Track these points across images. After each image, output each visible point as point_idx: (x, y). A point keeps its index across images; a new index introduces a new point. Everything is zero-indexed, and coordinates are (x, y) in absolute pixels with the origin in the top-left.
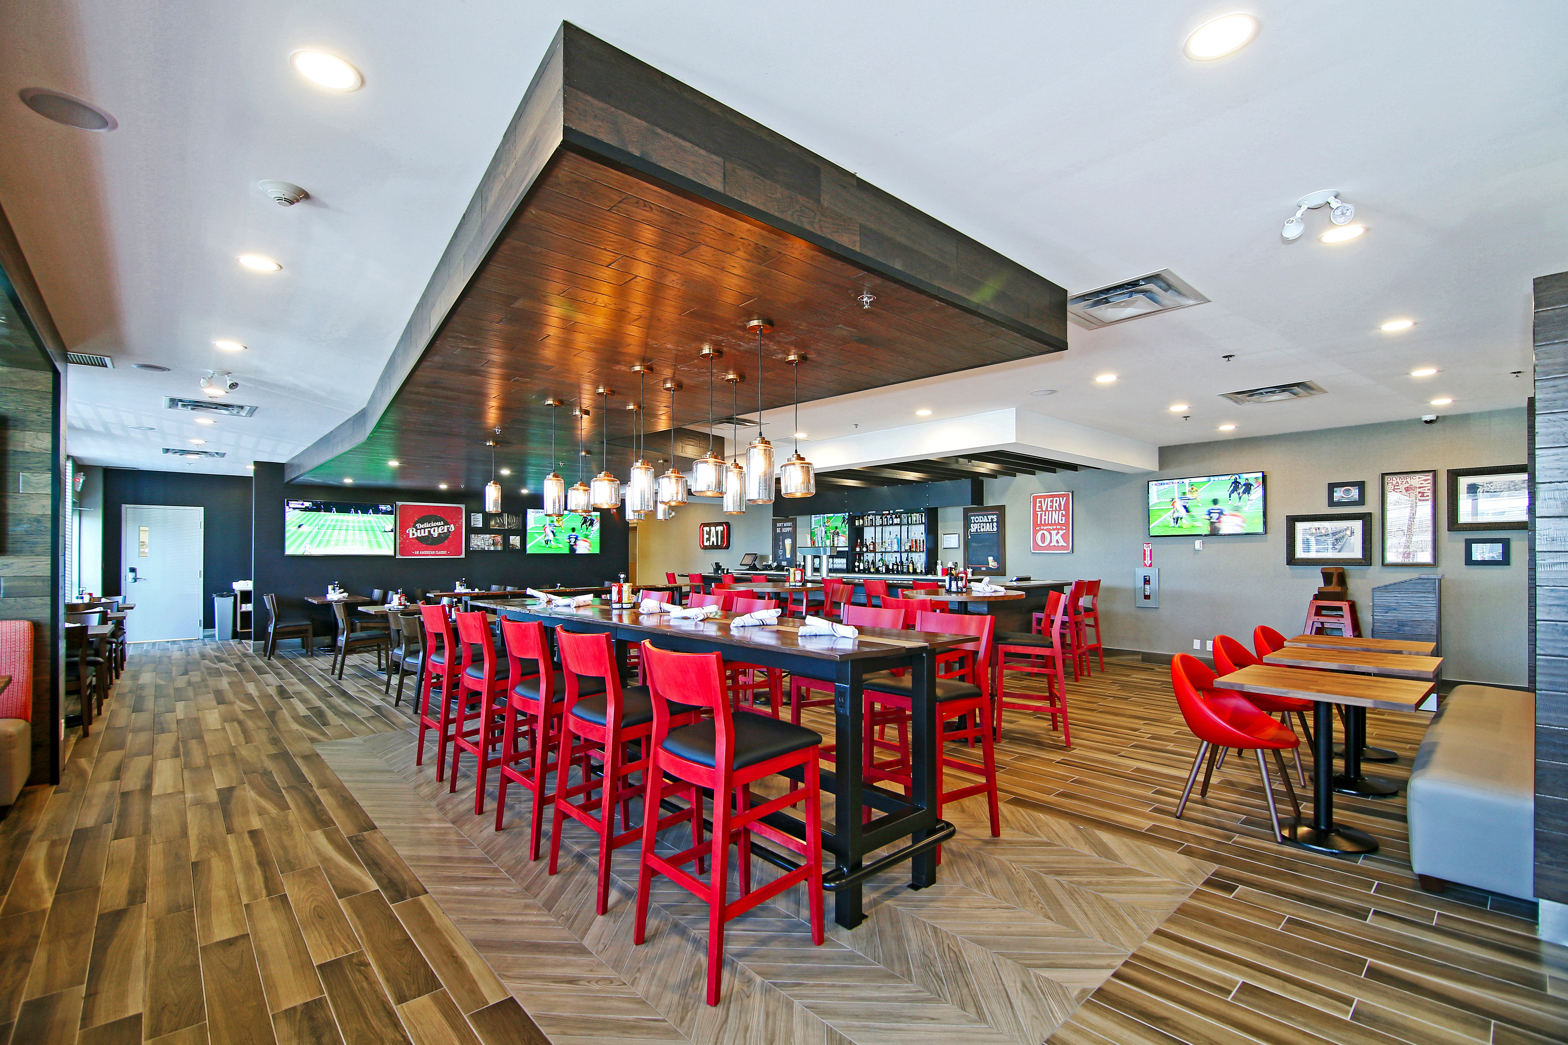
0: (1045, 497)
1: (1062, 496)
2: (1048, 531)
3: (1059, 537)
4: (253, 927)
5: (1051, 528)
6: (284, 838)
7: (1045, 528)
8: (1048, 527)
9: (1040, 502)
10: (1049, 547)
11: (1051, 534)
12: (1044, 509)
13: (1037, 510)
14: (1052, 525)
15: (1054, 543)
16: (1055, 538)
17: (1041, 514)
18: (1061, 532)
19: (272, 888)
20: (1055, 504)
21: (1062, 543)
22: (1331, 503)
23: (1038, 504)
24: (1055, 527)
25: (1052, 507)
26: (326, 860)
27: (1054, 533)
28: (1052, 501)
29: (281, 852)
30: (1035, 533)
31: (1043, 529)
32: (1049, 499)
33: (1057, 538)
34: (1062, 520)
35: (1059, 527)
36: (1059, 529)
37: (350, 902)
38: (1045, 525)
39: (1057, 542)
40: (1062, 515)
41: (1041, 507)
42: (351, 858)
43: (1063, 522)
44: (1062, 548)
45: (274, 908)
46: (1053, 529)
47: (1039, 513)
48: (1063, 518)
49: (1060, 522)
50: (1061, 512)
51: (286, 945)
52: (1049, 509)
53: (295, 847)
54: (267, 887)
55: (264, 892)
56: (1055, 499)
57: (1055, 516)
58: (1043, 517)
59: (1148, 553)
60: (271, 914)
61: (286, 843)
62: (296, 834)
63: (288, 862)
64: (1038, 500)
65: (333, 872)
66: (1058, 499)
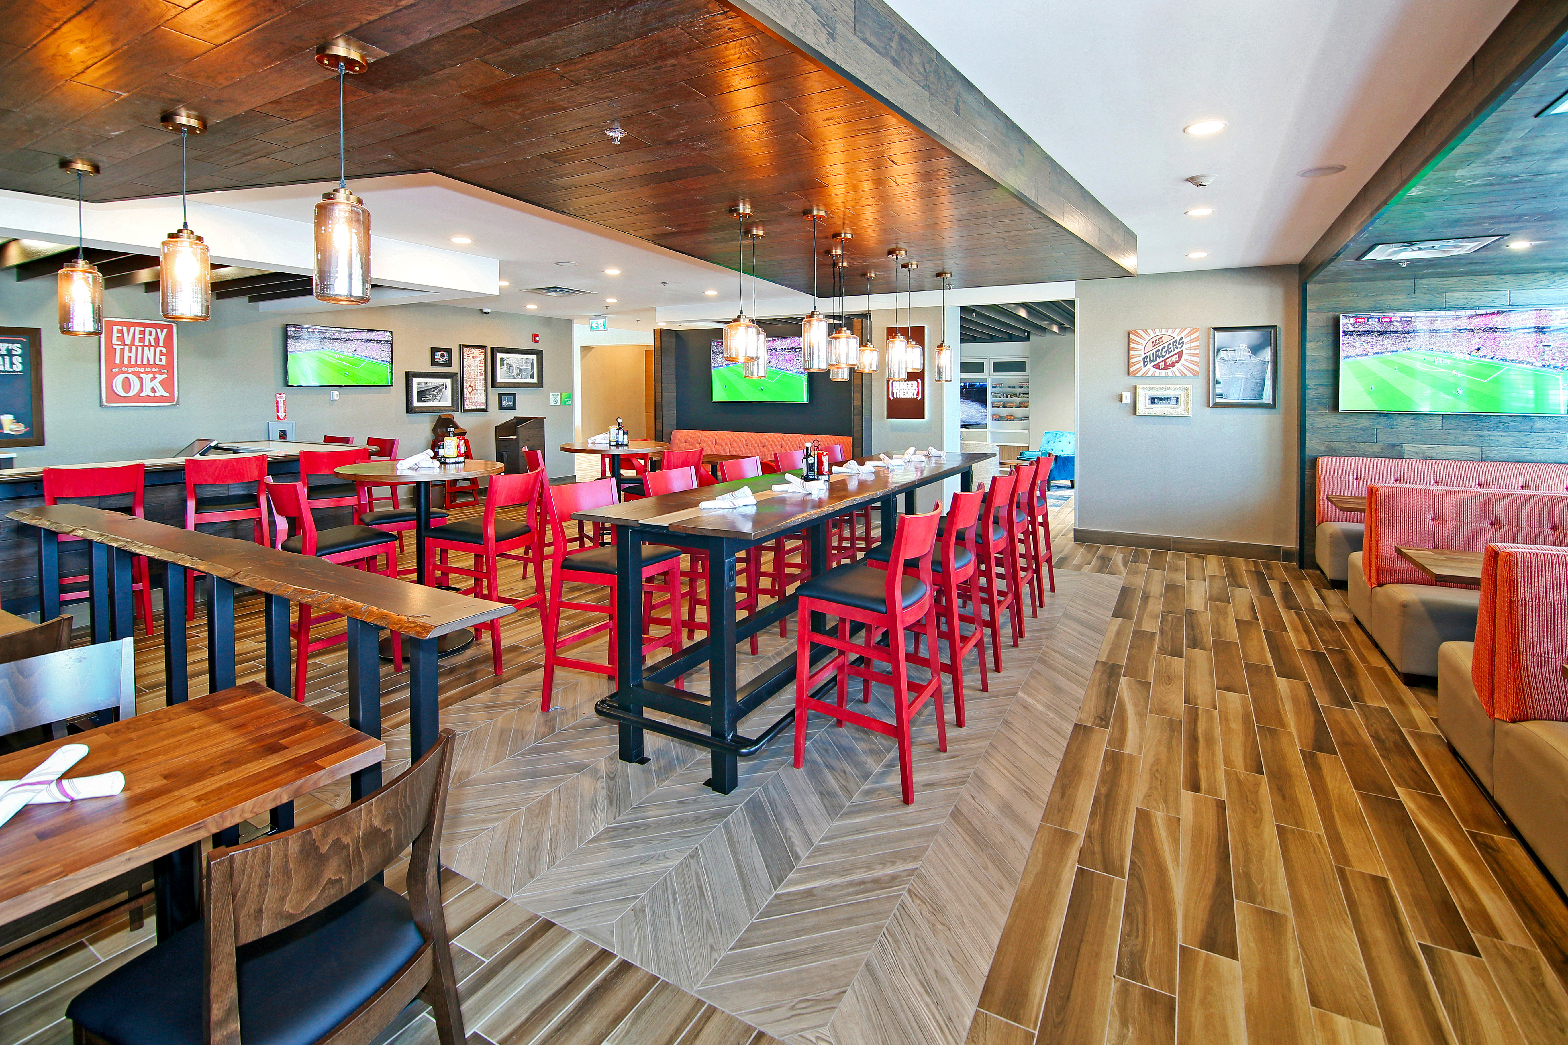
0: (129, 325)
1: (162, 327)
2: (137, 375)
3: (156, 384)
4: (1213, 692)
5: (142, 370)
6: (1164, 760)
7: (130, 370)
8: (136, 369)
9: (121, 331)
10: (138, 398)
11: (141, 379)
12: (128, 341)
13: (114, 341)
14: (142, 365)
15: (147, 392)
16: (148, 385)
17: (123, 350)
18: (160, 377)
19: (1193, 714)
20: (147, 337)
21: (161, 392)
22: (434, 363)
23: (115, 335)
24: (147, 369)
25: (142, 340)
26: (1141, 715)
27: (147, 378)
28: (143, 333)
29: (1174, 743)
30: (111, 377)
31: (127, 372)
32: (138, 329)
33: (152, 385)
34: (161, 360)
35: (156, 370)
36: (156, 373)
37: (1145, 677)
38: (130, 365)
39: (153, 390)
40: (161, 352)
41: (122, 339)
42: (1121, 707)
43: (164, 363)
44: (162, 399)
45: (1196, 697)
46: (146, 373)
47: (118, 348)
48: (164, 358)
49: (158, 362)
50: (158, 349)
51: (1195, 673)
52: (137, 343)
53: (1159, 741)
54: (1197, 715)
55: (1200, 712)
56: (147, 330)
57: (149, 354)
58: (126, 354)
59: (281, 405)
60: (1199, 693)
61: (1165, 750)
62: (1150, 759)
63: (1172, 730)
64: (115, 328)
65: (1142, 703)
66: (153, 330)
